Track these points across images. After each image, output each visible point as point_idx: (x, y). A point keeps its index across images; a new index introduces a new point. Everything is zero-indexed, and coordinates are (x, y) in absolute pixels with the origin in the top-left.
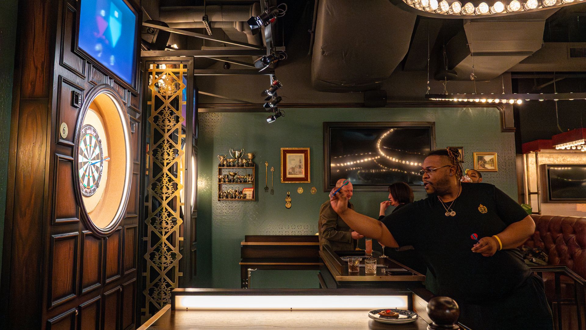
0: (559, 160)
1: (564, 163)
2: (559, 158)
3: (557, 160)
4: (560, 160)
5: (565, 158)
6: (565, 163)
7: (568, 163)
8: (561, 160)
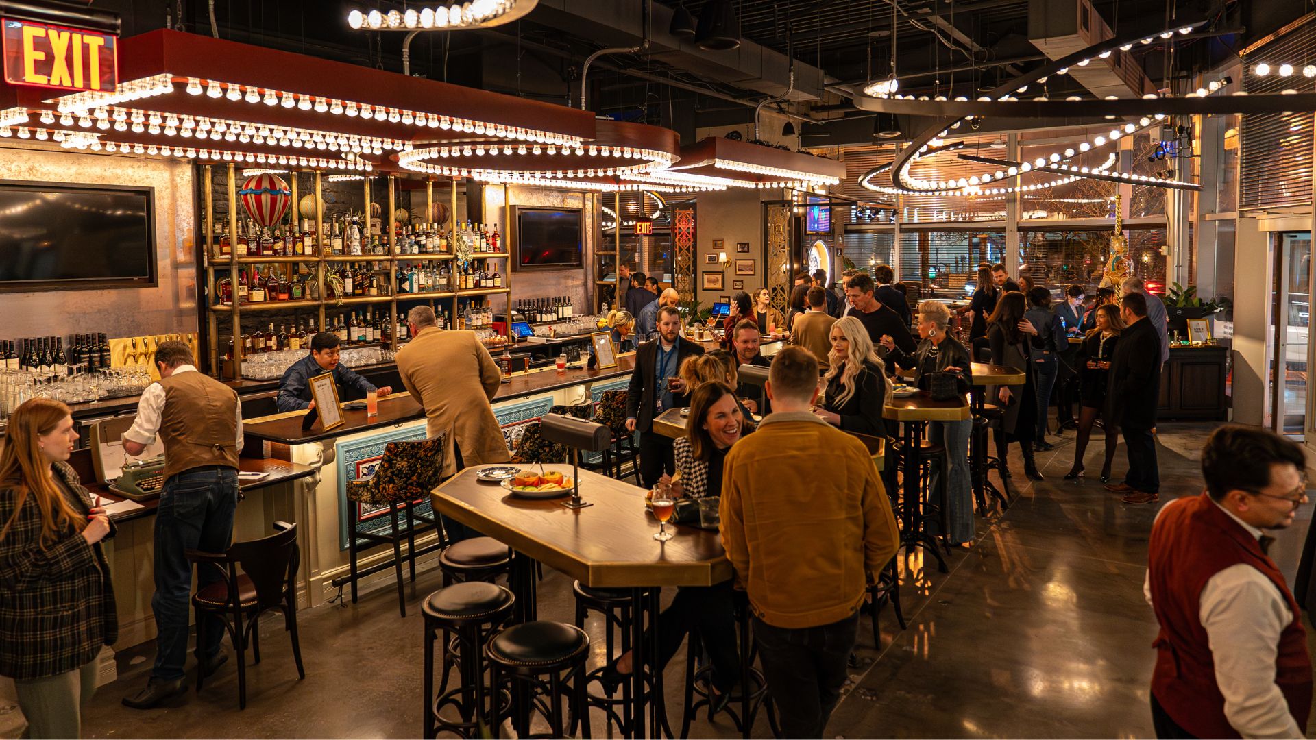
0: (13, 167)
1: (29, 179)
2: (15, 164)
3: (9, 170)
4: (17, 168)
5: (37, 165)
6: (35, 179)
7: (45, 179)
8: (23, 169)
